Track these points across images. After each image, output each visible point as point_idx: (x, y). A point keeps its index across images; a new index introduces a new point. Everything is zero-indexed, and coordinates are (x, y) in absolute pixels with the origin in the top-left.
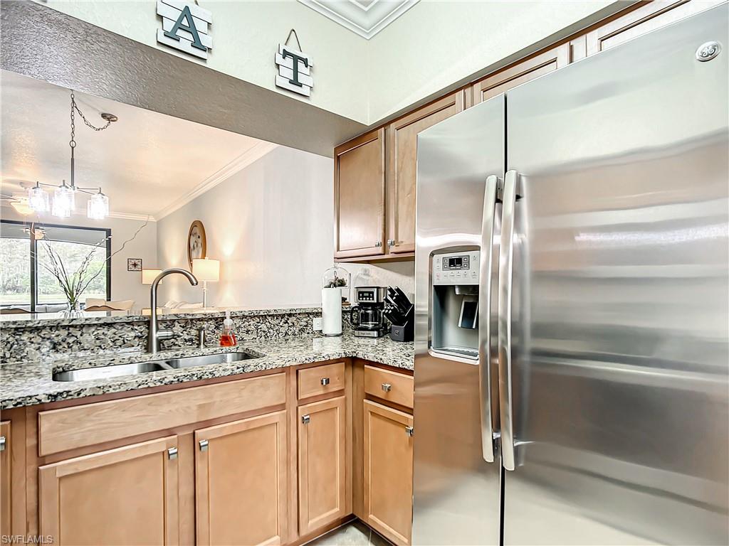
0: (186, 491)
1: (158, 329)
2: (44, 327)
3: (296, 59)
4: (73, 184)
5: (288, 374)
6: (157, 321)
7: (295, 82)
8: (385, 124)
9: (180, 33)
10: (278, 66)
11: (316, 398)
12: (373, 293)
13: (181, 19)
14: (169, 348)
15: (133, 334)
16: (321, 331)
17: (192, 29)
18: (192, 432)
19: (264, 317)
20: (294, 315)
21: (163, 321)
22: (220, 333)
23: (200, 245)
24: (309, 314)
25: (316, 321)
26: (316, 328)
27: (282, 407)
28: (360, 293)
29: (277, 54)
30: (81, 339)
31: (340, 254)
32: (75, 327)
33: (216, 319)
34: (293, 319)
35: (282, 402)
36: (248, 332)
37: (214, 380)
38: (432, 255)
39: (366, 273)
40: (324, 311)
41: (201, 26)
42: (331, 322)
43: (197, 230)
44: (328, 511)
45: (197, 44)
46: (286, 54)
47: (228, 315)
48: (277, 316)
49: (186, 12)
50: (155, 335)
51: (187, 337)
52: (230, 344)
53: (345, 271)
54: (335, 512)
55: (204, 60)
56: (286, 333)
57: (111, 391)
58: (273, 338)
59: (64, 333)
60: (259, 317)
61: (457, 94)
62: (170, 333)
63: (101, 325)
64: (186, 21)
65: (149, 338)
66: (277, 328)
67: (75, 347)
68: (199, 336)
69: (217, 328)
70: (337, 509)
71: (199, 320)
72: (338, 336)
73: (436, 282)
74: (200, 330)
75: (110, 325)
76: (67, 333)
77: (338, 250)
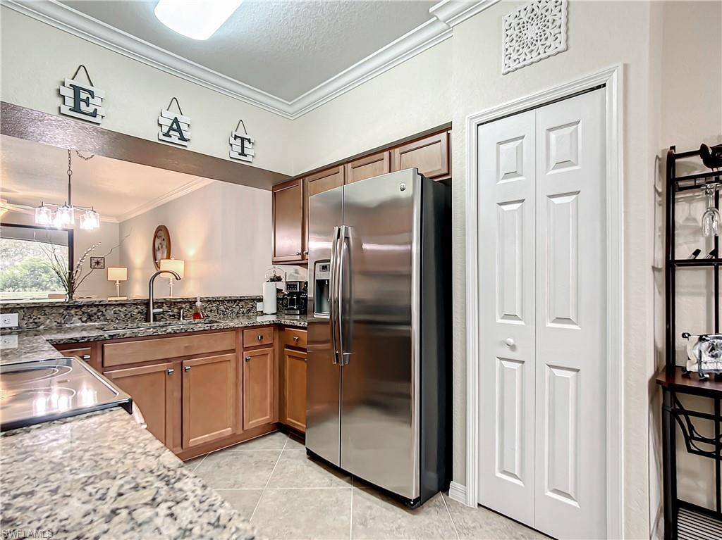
0: (178, 394)
1: (154, 308)
2: (84, 305)
3: (243, 139)
4: (69, 204)
5: (237, 332)
6: (153, 303)
7: (242, 154)
8: (303, 176)
9: (171, 132)
10: (231, 145)
11: (255, 347)
12: (296, 285)
13: (172, 124)
14: (160, 320)
15: (136, 311)
16: (262, 312)
17: (179, 130)
18: (180, 362)
19: (223, 301)
20: (242, 300)
21: (156, 303)
22: (192, 312)
23: (164, 247)
24: (254, 300)
25: (259, 305)
26: (259, 309)
27: (233, 351)
28: (288, 285)
29: (231, 138)
30: (105, 313)
31: (276, 259)
32: (102, 305)
33: (190, 302)
34: (243, 303)
35: (234, 348)
36: (211, 311)
37: (194, 333)
38: (316, 263)
39: (296, 272)
40: (264, 298)
41: (183, 127)
42: (269, 305)
43: (162, 233)
44: (262, 417)
45: (182, 138)
46: (236, 137)
47: (198, 300)
48: (232, 301)
49: (176, 121)
50: (152, 311)
51: (171, 314)
52: (200, 318)
53: (281, 271)
54: (266, 418)
55: (186, 146)
56: (238, 313)
57: (139, 335)
58: (229, 315)
59: (95, 310)
60: (219, 301)
61: (340, 167)
62: (161, 310)
63: (117, 305)
64: (176, 125)
65: (148, 314)
66: (231, 309)
67: (102, 318)
68: (180, 313)
69: (191, 308)
70: (268, 417)
71: (179, 302)
72: (273, 314)
73: (317, 278)
74: (180, 309)
75: (123, 305)
76: (97, 309)
77: (275, 256)
